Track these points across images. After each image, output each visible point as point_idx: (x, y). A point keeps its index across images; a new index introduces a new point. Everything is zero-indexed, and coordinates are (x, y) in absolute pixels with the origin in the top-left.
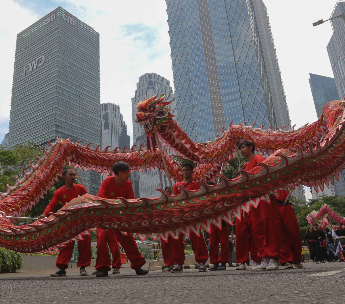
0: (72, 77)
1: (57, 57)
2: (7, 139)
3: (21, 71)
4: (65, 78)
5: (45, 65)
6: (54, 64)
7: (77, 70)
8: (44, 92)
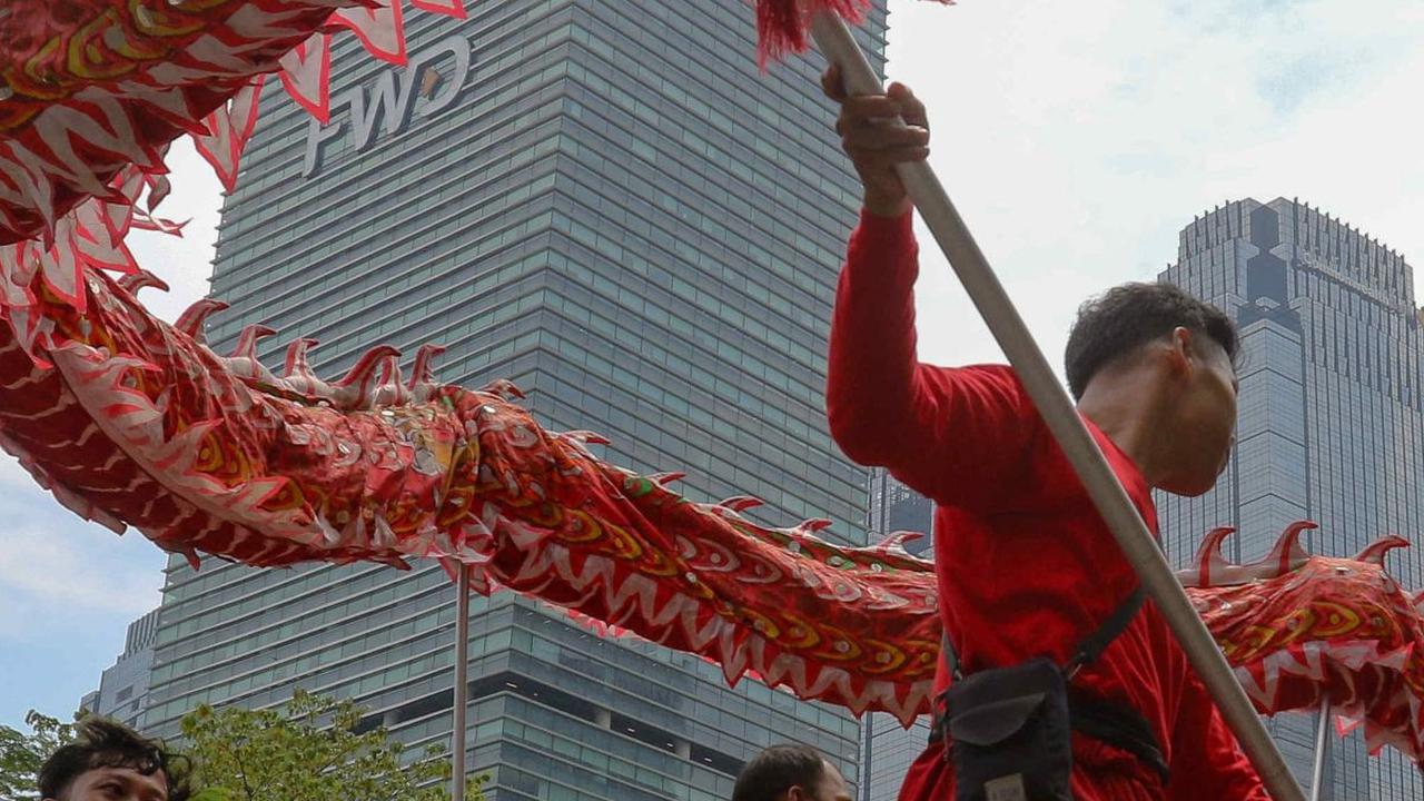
0: (670, 205)
1: (564, 51)
2: (147, 656)
3: (284, 143)
4: (618, 215)
5: (473, 106)
6: (534, 100)
7: (712, 154)
8: (448, 311)
